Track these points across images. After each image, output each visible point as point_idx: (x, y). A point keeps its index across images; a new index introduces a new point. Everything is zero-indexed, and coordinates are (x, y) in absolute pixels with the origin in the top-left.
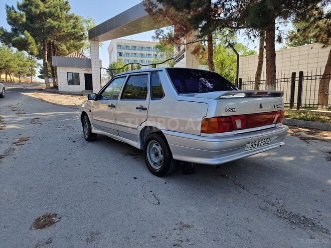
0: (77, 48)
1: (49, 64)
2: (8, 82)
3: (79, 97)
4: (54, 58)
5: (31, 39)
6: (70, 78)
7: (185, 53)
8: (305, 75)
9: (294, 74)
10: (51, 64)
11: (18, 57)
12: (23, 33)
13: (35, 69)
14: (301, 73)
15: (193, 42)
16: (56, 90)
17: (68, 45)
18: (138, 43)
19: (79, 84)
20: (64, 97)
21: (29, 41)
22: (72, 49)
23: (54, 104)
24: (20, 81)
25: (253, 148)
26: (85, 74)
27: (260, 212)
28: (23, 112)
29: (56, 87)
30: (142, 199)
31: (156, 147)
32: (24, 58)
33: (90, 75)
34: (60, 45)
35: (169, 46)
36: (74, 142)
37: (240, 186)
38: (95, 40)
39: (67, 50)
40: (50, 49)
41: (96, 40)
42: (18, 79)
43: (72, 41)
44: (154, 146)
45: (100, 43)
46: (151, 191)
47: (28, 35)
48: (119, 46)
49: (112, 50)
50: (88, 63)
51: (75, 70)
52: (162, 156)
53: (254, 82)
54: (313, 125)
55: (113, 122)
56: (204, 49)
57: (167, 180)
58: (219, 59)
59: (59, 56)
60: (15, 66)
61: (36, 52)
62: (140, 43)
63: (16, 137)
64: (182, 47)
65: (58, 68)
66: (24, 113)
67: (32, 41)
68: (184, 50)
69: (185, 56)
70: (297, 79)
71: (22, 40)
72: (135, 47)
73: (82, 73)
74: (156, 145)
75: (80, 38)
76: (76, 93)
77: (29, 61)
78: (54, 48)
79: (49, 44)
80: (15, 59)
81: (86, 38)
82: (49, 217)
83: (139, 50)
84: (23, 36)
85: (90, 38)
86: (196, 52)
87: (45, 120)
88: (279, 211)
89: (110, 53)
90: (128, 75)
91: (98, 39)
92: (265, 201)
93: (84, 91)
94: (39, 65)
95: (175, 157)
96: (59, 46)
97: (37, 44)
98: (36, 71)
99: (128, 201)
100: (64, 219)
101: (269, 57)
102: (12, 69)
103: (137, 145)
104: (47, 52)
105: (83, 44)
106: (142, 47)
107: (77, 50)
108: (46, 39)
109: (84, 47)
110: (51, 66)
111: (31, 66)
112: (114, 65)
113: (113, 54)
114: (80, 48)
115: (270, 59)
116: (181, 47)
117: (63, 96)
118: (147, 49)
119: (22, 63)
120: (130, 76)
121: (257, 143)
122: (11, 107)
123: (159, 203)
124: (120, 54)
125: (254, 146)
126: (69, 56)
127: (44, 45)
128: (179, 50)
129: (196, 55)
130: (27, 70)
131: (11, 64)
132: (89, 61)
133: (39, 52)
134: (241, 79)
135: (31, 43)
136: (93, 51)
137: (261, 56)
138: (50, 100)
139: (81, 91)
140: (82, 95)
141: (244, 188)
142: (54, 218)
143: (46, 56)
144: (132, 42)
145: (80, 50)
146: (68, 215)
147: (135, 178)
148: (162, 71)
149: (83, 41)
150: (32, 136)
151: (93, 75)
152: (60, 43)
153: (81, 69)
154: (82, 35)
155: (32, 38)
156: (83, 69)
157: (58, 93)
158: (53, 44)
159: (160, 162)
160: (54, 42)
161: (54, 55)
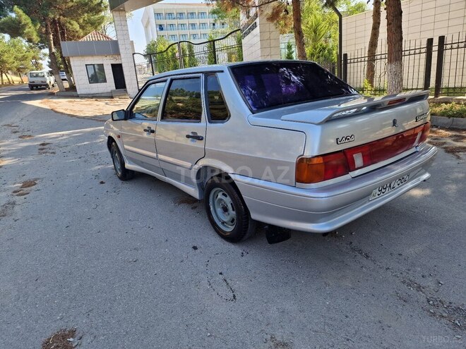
0: (95, 24)
1: (57, 54)
2: (6, 85)
3: (108, 101)
4: (64, 44)
5: (25, 19)
6: (91, 72)
7: (257, 20)
8: (448, 40)
9: (430, 41)
10: (61, 53)
11: (14, 46)
12: (12, 11)
13: (40, 61)
14: (442, 39)
15: (268, 3)
16: (74, 93)
17: (81, 21)
18: (185, 7)
19: (105, 81)
20: (86, 103)
21: (23, 22)
22: (89, 28)
23: (72, 116)
24: (23, 82)
25: (382, 194)
26: (112, 65)
27: (400, 307)
28: (28, 133)
29: (73, 88)
30: (208, 290)
31: (223, 198)
32: (22, 47)
33: (120, 65)
34: (70, 23)
35: (233, 12)
36: (102, 183)
37: (360, 252)
38: (119, 10)
39: (81, 30)
40: (56, 31)
41: (122, 10)
42: (19, 79)
43: (86, 15)
44: (220, 196)
45: (127, 14)
46: (221, 274)
47: (21, 12)
48: (158, 15)
49: (148, 22)
50: (114, 47)
51: (96, 60)
52: (234, 213)
53: (367, 59)
54: (462, 123)
55: (154, 155)
56: (286, 11)
57: (244, 248)
58: (310, 23)
59: (71, 40)
60: (12, 60)
61: (35, 38)
62: (188, 7)
63: (18, 180)
64: (253, 11)
65: (71, 59)
66: (30, 136)
67: (28, 21)
68: (256, 16)
69: (258, 24)
70: (435, 48)
71: (13, 21)
72: (181, 14)
73: (107, 63)
74: (223, 194)
75: (97, 9)
76: (103, 95)
77: (31, 51)
78: (62, 29)
79: (54, 22)
80: (9, 51)
81: (106, 7)
82: (64, 337)
83: (188, 18)
84: (13, 15)
85: (112, 9)
86: (274, 17)
87: (59, 146)
88: (431, 302)
89: (146, 27)
90: (169, 79)
91: (124, 8)
92: (404, 282)
93: (114, 91)
94: (45, 55)
95: (254, 216)
96: (68, 25)
97: (35, 26)
98: (42, 64)
99: (186, 297)
100: (87, 340)
101: (391, 18)
102: (8, 66)
103: (194, 192)
104: (51, 36)
105: (103, 18)
106: (192, 14)
107: (96, 28)
108: (47, 15)
109: (105, 24)
110: (62, 57)
111: (34, 58)
112: (153, 45)
113: (150, 28)
114: (100, 24)
115: (393, 20)
116: (251, 12)
117: (84, 101)
118: (200, 16)
119: (20, 55)
120: (172, 80)
121: (388, 185)
122: (11, 126)
123: (234, 296)
124: (161, 27)
125: (383, 191)
126: (85, 38)
127: (47, 25)
128: (248, 17)
129: (275, 22)
130: (30, 63)
131: (5, 58)
132: (115, 44)
133: (41, 37)
134: (346, 55)
135: (25, 25)
136: (118, 28)
137: (377, 14)
138: (67, 110)
139: (109, 91)
140: (112, 97)
141: (367, 257)
142: (71, 339)
143: (52, 42)
144: (176, 7)
145: (99, 28)
146: (93, 330)
147: (195, 248)
148: (222, 71)
149: (103, 14)
150: (41, 176)
151: (123, 65)
152: (68, 20)
153: (105, 58)
154: (99, 4)
155: (27, 17)
156: (108, 57)
157: (78, 97)
158: (59, 23)
159: (233, 221)
160: (59, 19)
161: (64, 39)
